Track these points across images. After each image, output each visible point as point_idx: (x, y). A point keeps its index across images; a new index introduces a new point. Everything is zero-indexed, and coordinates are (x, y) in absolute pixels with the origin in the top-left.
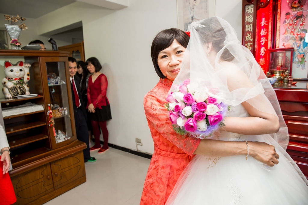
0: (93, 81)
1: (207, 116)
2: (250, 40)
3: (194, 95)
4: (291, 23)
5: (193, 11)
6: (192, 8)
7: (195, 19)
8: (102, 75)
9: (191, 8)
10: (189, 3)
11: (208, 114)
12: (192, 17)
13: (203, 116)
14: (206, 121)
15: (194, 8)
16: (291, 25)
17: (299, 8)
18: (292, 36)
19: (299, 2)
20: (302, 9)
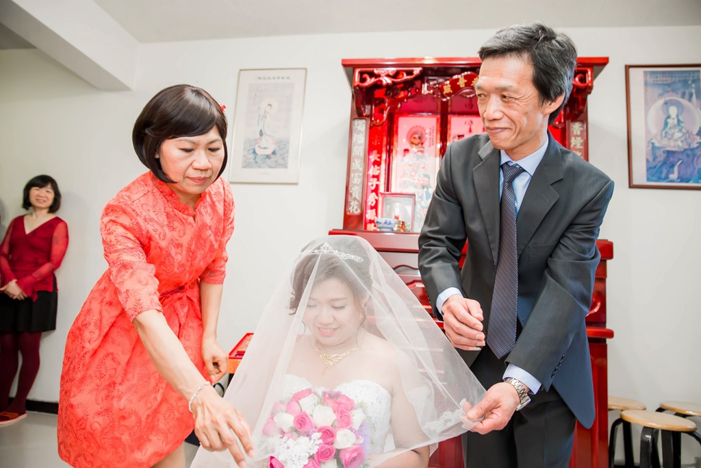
0: (28, 230)
1: (338, 451)
2: (358, 169)
3: (312, 416)
4: (411, 163)
5: (264, 122)
6: (263, 116)
7: (266, 134)
8: (58, 220)
9: (261, 117)
10: (259, 108)
11: (339, 447)
12: (261, 131)
13: (330, 451)
14: (338, 462)
15: (265, 117)
16: (410, 165)
17: (420, 145)
18: (412, 181)
19: (420, 138)
20: (423, 147)
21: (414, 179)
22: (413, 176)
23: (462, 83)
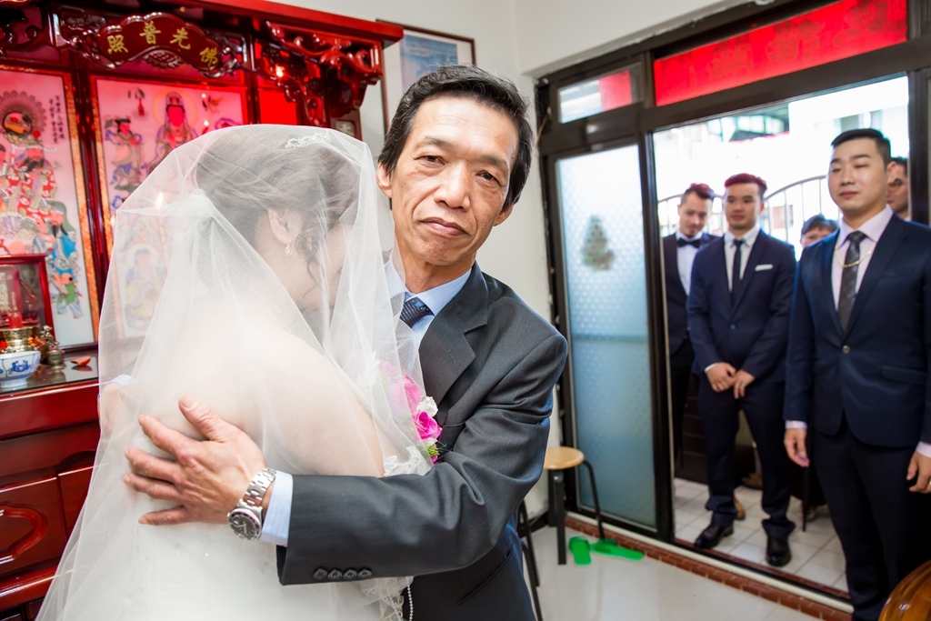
4: (14, 177)
17: (30, 137)
18: (24, 217)
19: (27, 119)
20: (38, 142)
21: (29, 214)
22: (26, 207)
23: (150, 33)
